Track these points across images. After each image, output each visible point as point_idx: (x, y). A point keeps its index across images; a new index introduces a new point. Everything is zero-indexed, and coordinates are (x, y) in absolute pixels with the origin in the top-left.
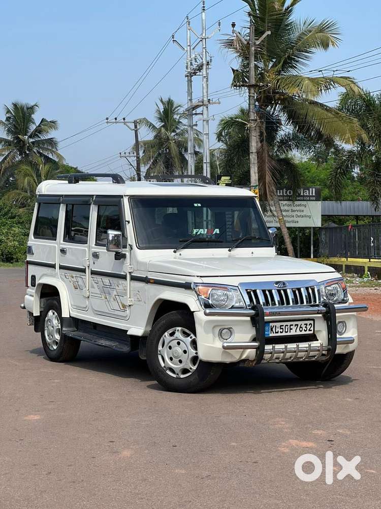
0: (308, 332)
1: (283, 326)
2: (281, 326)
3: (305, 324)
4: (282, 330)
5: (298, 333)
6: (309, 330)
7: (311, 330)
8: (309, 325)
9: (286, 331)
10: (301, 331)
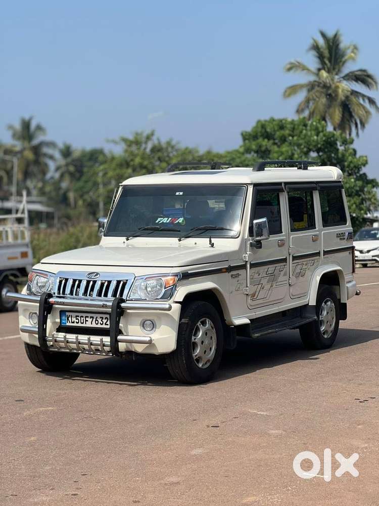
0: (104, 326)
1: (78, 316)
2: (76, 316)
3: (101, 318)
4: (77, 321)
5: (94, 325)
6: (106, 324)
7: (108, 325)
8: (105, 319)
9: (82, 322)
10: (97, 324)
